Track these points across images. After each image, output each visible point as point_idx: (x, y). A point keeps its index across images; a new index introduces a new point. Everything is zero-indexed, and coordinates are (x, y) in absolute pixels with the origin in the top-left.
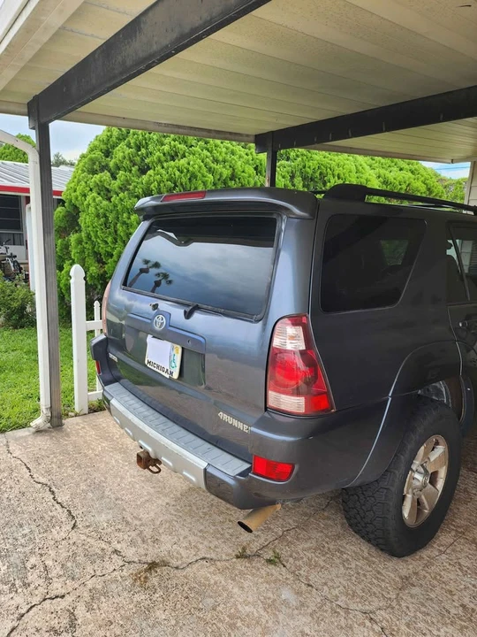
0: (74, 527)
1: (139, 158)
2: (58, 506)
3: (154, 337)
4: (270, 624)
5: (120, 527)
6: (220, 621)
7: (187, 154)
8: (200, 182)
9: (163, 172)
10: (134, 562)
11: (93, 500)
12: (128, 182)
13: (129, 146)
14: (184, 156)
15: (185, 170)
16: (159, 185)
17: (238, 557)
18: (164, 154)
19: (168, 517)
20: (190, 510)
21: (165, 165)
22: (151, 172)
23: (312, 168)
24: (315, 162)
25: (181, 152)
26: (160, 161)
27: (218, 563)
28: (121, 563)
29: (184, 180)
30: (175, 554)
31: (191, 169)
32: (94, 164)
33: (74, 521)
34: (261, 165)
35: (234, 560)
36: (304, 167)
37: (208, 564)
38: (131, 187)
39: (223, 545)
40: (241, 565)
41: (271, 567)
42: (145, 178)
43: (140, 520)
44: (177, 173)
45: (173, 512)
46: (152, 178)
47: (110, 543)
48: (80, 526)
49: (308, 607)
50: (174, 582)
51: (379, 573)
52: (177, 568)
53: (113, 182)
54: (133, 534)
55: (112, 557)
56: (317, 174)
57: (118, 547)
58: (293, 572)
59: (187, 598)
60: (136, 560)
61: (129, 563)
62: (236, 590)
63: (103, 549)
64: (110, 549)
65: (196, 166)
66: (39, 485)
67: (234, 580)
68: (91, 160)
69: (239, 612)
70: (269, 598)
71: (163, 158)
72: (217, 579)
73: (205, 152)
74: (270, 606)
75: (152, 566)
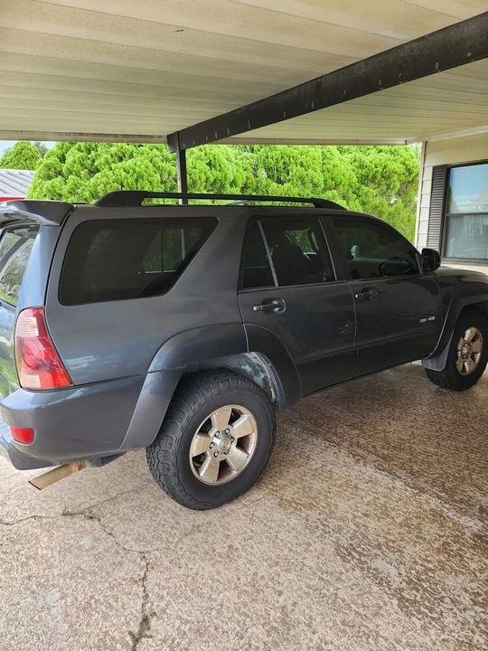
1: (89, 161)
7: (134, 154)
8: (146, 182)
9: (110, 173)
12: (76, 186)
13: (79, 150)
14: (131, 156)
15: (131, 171)
16: (105, 187)
18: (112, 156)
21: (113, 165)
22: (98, 175)
23: (275, 158)
24: (279, 152)
25: (129, 153)
26: (107, 162)
29: (130, 180)
31: (137, 169)
32: (50, 169)
34: (215, 159)
36: (267, 158)
38: (79, 191)
42: (93, 180)
44: (124, 174)
46: (99, 181)
53: (64, 186)
56: (281, 164)
65: (143, 167)
68: (46, 166)
71: (110, 160)
73: (154, 150)
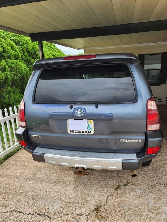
0: (49, 218)
2: (30, 216)
3: (74, 120)
4: (146, 202)
5: (68, 206)
6: (135, 210)
10: (90, 213)
11: (43, 204)
17: (116, 190)
19: (80, 192)
20: (84, 185)
27: (113, 195)
28: (86, 217)
30: (98, 201)
33: (47, 217)
35: (116, 191)
37: (111, 197)
39: (108, 189)
40: (119, 191)
41: (126, 186)
43: (72, 198)
45: (79, 189)
47: (73, 214)
48: (52, 216)
49: (147, 191)
50: (110, 210)
51: (148, 172)
52: (105, 205)
54: (76, 204)
55: (80, 217)
57: (77, 212)
58: (133, 184)
59: (119, 211)
60: (89, 212)
61: (88, 214)
62: (127, 199)
63: (73, 217)
64: (76, 216)
66: (8, 213)
67: (123, 197)
69: (136, 204)
70: (137, 195)
72: (119, 200)
74: (140, 197)
75: (97, 210)
